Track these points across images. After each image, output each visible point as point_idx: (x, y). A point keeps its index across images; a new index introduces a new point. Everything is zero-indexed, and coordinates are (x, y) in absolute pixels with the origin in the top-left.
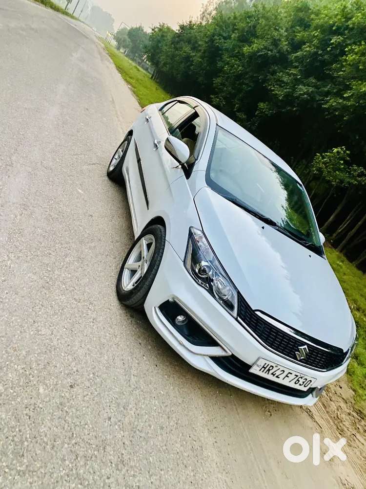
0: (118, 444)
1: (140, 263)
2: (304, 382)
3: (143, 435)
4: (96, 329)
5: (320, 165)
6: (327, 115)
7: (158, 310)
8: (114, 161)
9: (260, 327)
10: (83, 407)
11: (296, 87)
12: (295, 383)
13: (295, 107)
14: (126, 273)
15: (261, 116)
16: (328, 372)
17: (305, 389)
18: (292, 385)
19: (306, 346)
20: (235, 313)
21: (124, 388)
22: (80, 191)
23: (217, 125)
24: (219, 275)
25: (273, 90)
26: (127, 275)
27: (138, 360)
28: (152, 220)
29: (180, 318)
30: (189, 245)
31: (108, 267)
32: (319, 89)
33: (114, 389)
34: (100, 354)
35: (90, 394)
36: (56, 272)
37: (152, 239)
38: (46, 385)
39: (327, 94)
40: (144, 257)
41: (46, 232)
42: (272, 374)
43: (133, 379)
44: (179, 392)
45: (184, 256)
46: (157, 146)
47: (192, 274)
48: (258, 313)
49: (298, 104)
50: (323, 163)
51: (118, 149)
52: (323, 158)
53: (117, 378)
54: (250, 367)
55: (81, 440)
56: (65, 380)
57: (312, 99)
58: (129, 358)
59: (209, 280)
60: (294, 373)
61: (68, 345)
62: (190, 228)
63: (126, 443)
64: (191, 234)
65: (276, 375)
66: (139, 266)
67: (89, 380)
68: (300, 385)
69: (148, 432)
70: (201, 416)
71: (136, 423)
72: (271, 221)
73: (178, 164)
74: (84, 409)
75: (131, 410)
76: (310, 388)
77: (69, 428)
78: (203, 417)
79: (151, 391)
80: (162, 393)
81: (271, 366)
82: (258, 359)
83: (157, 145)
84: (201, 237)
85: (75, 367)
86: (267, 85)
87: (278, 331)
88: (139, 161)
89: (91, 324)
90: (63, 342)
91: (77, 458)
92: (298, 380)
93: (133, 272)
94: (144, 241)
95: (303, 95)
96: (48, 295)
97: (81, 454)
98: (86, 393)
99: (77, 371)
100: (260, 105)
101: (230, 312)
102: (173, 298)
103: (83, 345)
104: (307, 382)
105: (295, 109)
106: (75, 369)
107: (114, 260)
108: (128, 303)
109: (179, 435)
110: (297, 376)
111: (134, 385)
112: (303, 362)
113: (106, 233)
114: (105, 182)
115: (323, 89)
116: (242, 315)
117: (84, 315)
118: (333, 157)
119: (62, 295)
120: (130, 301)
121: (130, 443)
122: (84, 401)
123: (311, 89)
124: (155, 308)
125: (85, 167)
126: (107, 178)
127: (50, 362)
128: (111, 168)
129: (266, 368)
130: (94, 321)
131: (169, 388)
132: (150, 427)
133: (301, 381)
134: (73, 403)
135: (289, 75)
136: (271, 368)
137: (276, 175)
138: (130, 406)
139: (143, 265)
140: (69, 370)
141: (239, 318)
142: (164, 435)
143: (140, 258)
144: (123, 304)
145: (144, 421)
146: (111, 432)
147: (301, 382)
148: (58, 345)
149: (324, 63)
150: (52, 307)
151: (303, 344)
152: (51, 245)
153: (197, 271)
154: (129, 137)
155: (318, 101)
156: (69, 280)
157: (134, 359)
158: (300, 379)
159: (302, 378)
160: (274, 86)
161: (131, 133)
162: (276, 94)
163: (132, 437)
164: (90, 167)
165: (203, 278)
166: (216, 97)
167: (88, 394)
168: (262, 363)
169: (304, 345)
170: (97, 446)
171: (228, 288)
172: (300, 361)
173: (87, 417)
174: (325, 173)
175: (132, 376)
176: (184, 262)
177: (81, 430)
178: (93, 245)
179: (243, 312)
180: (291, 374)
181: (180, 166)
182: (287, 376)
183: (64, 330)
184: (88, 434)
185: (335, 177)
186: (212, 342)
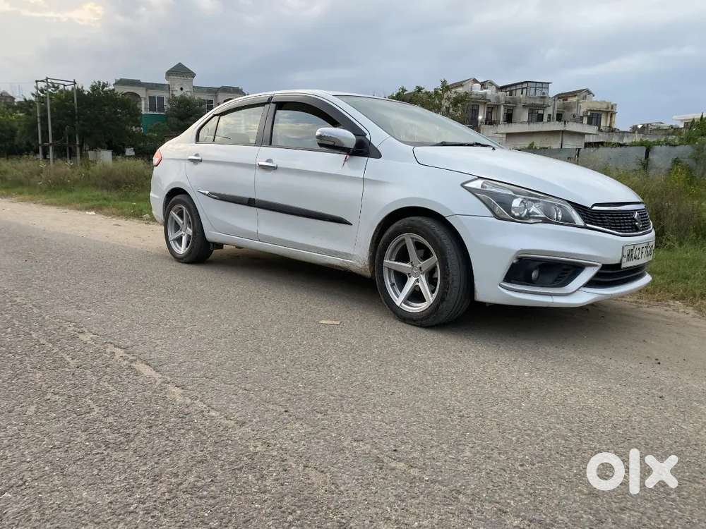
7: (505, 284)
9: (605, 219)
19: (637, 213)
20: (580, 222)
47: (516, 220)
48: (595, 208)
54: (620, 264)
64: (471, 190)
65: (637, 258)
87: (616, 212)
88: (250, 203)
102: (517, 257)
110: (646, 247)
116: (586, 219)
129: (630, 255)
136: (632, 252)
141: (587, 225)
151: (634, 212)
168: (625, 252)
176: (496, 216)
180: (643, 248)
182: (642, 252)
186: (575, 269)
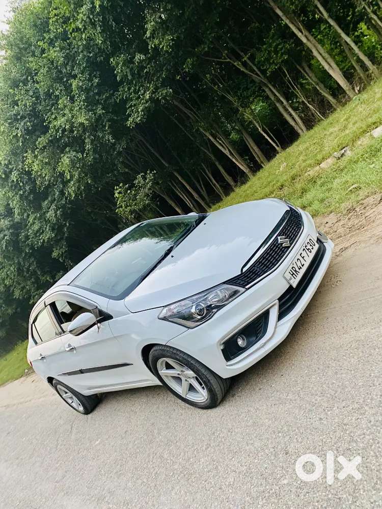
0: (343, 412)
1: (183, 379)
2: (311, 245)
3: (339, 390)
4: (239, 429)
5: (127, 211)
6: (82, 197)
7: (229, 363)
8: (74, 405)
9: (257, 270)
10: (307, 443)
11: (47, 219)
12: (311, 252)
13: (66, 223)
14: (191, 397)
15: (65, 257)
16: (305, 225)
17: (317, 246)
18: (312, 255)
19: (279, 237)
20: (242, 290)
21: (296, 405)
22: (97, 442)
23: (68, 285)
24: (206, 297)
25: (44, 240)
26: (193, 396)
27: (274, 391)
28: (143, 360)
29: (240, 342)
30: (174, 321)
31: (182, 417)
32: (55, 200)
33: (296, 414)
34: (262, 426)
35: (296, 437)
36: (176, 467)
37: (163, 361)
38: (282, 477)
39: (62, 193)
40: (179, 374)
41: (133, 477)
42: (299, 269)
43: (290, 396)
44: (308, 356)
45: (184, 328)
46: (73, 348)
47: (201, 323)
48: (244, 270)
49: (64, 221)
50: (126, 208)
51: (62, 398)
52: (121, 207)
53: (286, 411)
54: (291, 287)
55: (335, 445)
56: (280, 459)
57: (63, 207)
58: (271, 399)
59: (210, 308)
60: (301, 251)
61: (249, 456)
62: (159, 319)
63: (344, 405)
64: (165, 319)
65: (301, 266)
66: (186, 380)
67: (284, 437)
68: (313, 249)
69: (338, 385)
70: (331, 339)
71: (328, 395)
72: (168, 250)
73: (96, 326)
74: (308, 442)
75: (316, 400)
76: (317, 242)
77: (323, 456)
78: (332, 338)
79: (303, 381)
80: (306, 371)
81: (292, 268)
82: (285, 278)
83: (71, 348)
84: (170, 310)
85: (270, 450)
86: (36, 246)
87: (262, 256)
88: (82, 372)
89: (233, 434)
90: (244, 461)
91: (350, 449)
92: (308, 249)
93: (191, 388)
94: (163, 371)
95: (56, 215)
96: (197, 476)
97: (347, 445)
98: (295, 440)
99: (273, 448)
100: (55, 256)
101: (240, 293)
102: (220, 345)
103: (252, 442)
104: (310, 242)
105: (68, 224)
106: (272, 450)
107: (176, 411)
108: (219, 397)
109: (345, 359)
110: (304, 249)
111: (296, 396)
112: (292, 243)
113: (147, 417)
114: (93, 416)
115: (56, 196)
116: (244, 283)
117: (223, 440)
118: (122, 199)
119: (200, 461)
120: (218, 393)
121: (344, 402)
122: (301, 442)
123: (53, 206)
124: (227, 366)
125: (73, 437)
126: (90, 416)
127: (261, 473)
128: (81, 409)
129: (294, 273)
130: (231, 431)
131: (303, 365)
132: (334, 383)
133: (309, 247)
134: (302, 452)
135: (34, 223)
136: (294, 268)
137: (125, 245)
138: (314, 400)
139: (186, 376)
140: (272, 455)
141: (247, 287)
142: (342, 371)
143: (178, 379)
144: (220, 403)
145: (327, 388)
146: (332, 418)
147: (311, 248)
148: (246, 466)
149: (32, 191)
150: (209, 472)
151: (276, 239)
152: (148, 472)
153: (199, 317)
154: (54, 382)
155: (66, 202)
156: (187, 454)
157: (273, 395)
158: (307, 248)
159: (306, 246)
160: (40, 239)
161: (50, 380)
162: (49, 238)
163: (339, 399)
164: (74, 431)
165: (207, 313)
166: (33, 298)
167: (297, 438)
168: (288, 276)
169: (278, 239)
170: (342, 431)
171: (219, 292)
172: (291, 244)
173: (316, 439)
174: (136, 208)
175: (288, 397)
176: (189, 328)
177: (327, 445)
178: (156, 431)
179: (242, 283)
180: (301, 254)
181: (99, 324)
182: (303, 258)
183: (233, 459)
184: (331, 438)
185: (142, 200)
186: (265, 315)
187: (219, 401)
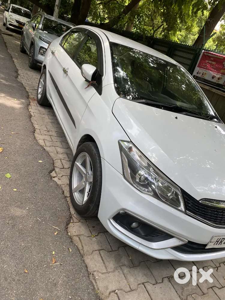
7: (112, 221)
20: (182, 207)
47: (133, 184)
54: (206, 245)
62: (119, 142)
64: (121, 148)
101: (178, 208)
102: (123, 210)
116: (189, 207)
129: (219, 241)
136: (223, 240)
141: (187, 212)
153: (138, 180)
187: (85, 216)
